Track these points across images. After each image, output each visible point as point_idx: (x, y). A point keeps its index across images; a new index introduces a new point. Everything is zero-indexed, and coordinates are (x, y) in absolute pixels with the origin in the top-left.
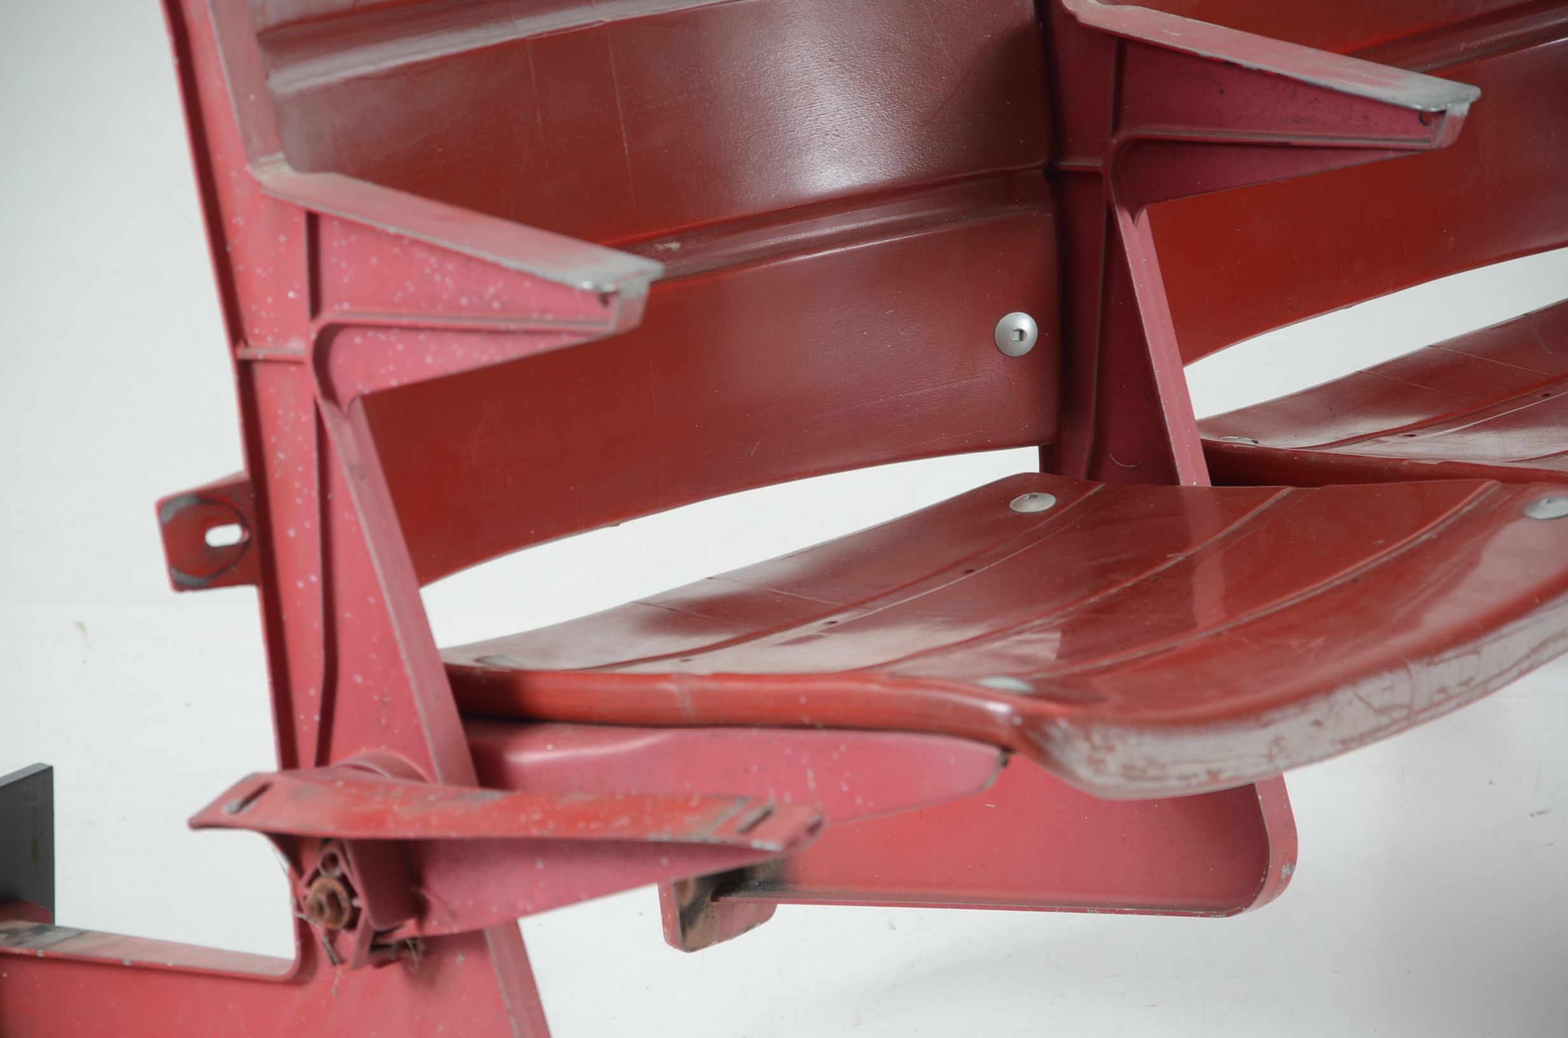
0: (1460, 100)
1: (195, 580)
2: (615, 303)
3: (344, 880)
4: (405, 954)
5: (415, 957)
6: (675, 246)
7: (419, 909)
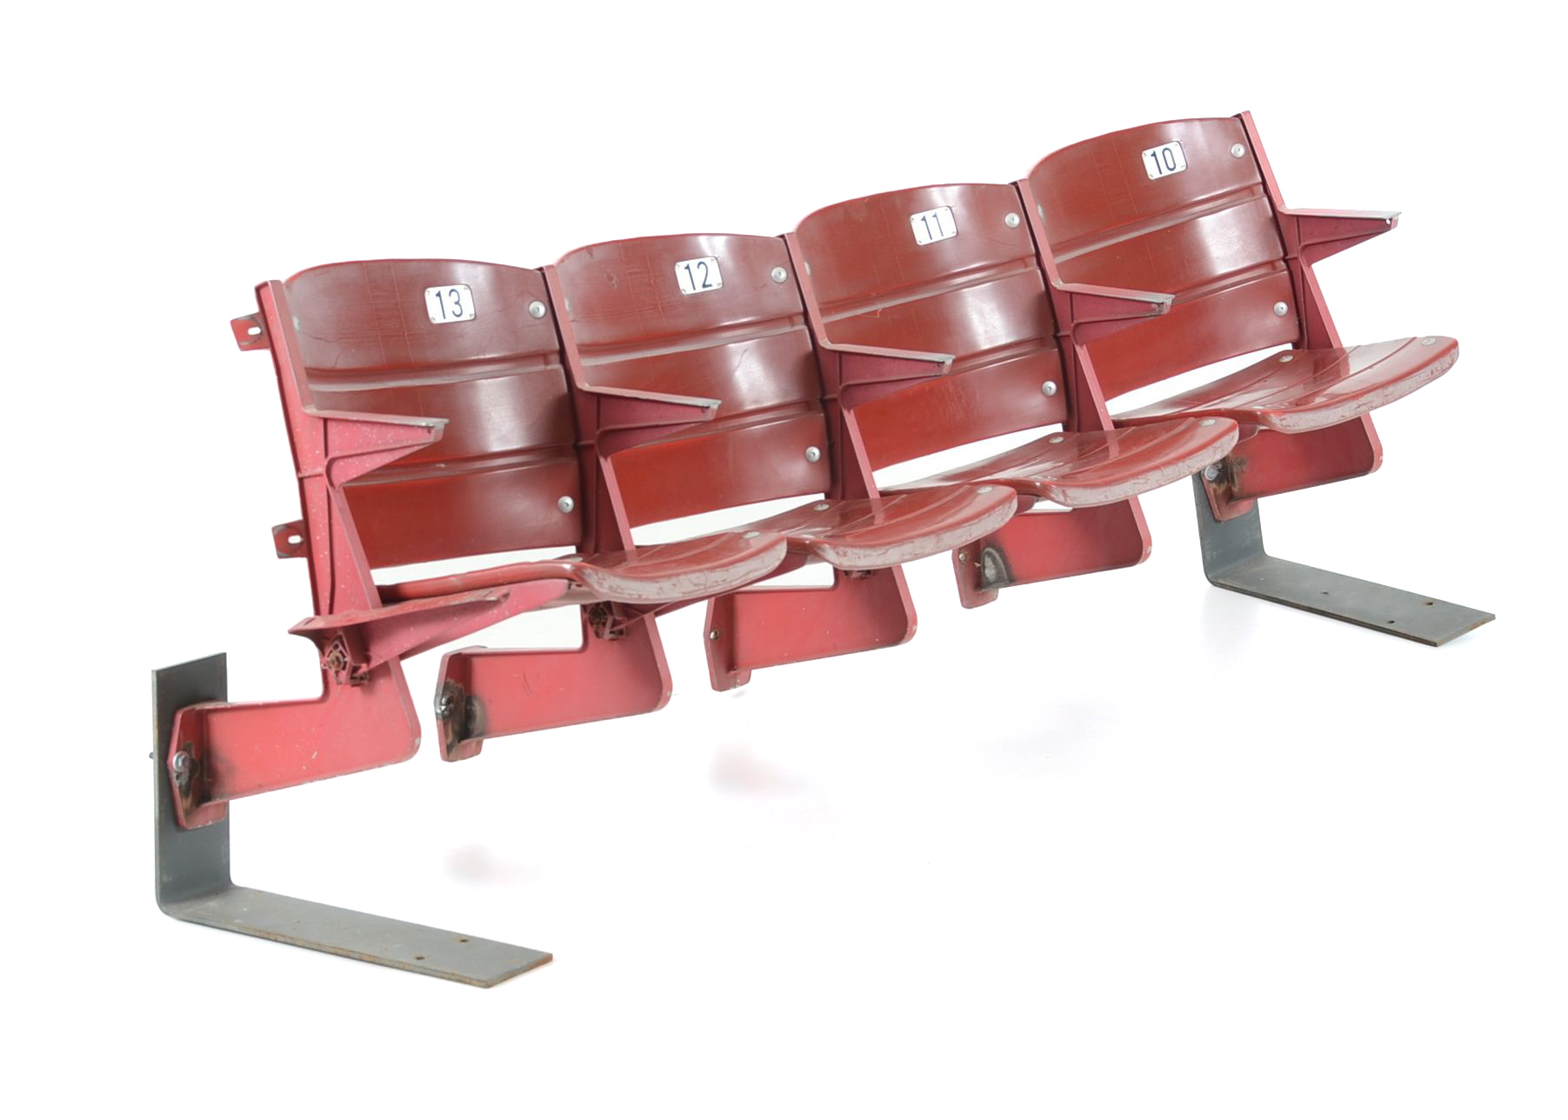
0: (715, 404)
1: (285, 555)
2: (433, 431)
3: (341, 652)
4: (362, 682)
5: (366, 682)
6: (443, 466)
7: (368, 660)
